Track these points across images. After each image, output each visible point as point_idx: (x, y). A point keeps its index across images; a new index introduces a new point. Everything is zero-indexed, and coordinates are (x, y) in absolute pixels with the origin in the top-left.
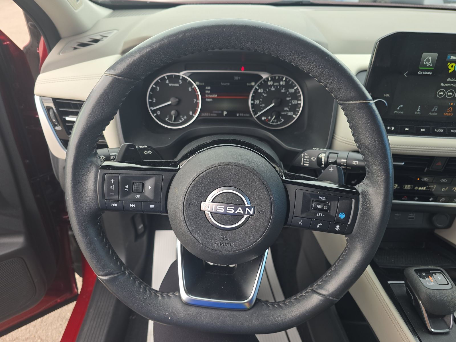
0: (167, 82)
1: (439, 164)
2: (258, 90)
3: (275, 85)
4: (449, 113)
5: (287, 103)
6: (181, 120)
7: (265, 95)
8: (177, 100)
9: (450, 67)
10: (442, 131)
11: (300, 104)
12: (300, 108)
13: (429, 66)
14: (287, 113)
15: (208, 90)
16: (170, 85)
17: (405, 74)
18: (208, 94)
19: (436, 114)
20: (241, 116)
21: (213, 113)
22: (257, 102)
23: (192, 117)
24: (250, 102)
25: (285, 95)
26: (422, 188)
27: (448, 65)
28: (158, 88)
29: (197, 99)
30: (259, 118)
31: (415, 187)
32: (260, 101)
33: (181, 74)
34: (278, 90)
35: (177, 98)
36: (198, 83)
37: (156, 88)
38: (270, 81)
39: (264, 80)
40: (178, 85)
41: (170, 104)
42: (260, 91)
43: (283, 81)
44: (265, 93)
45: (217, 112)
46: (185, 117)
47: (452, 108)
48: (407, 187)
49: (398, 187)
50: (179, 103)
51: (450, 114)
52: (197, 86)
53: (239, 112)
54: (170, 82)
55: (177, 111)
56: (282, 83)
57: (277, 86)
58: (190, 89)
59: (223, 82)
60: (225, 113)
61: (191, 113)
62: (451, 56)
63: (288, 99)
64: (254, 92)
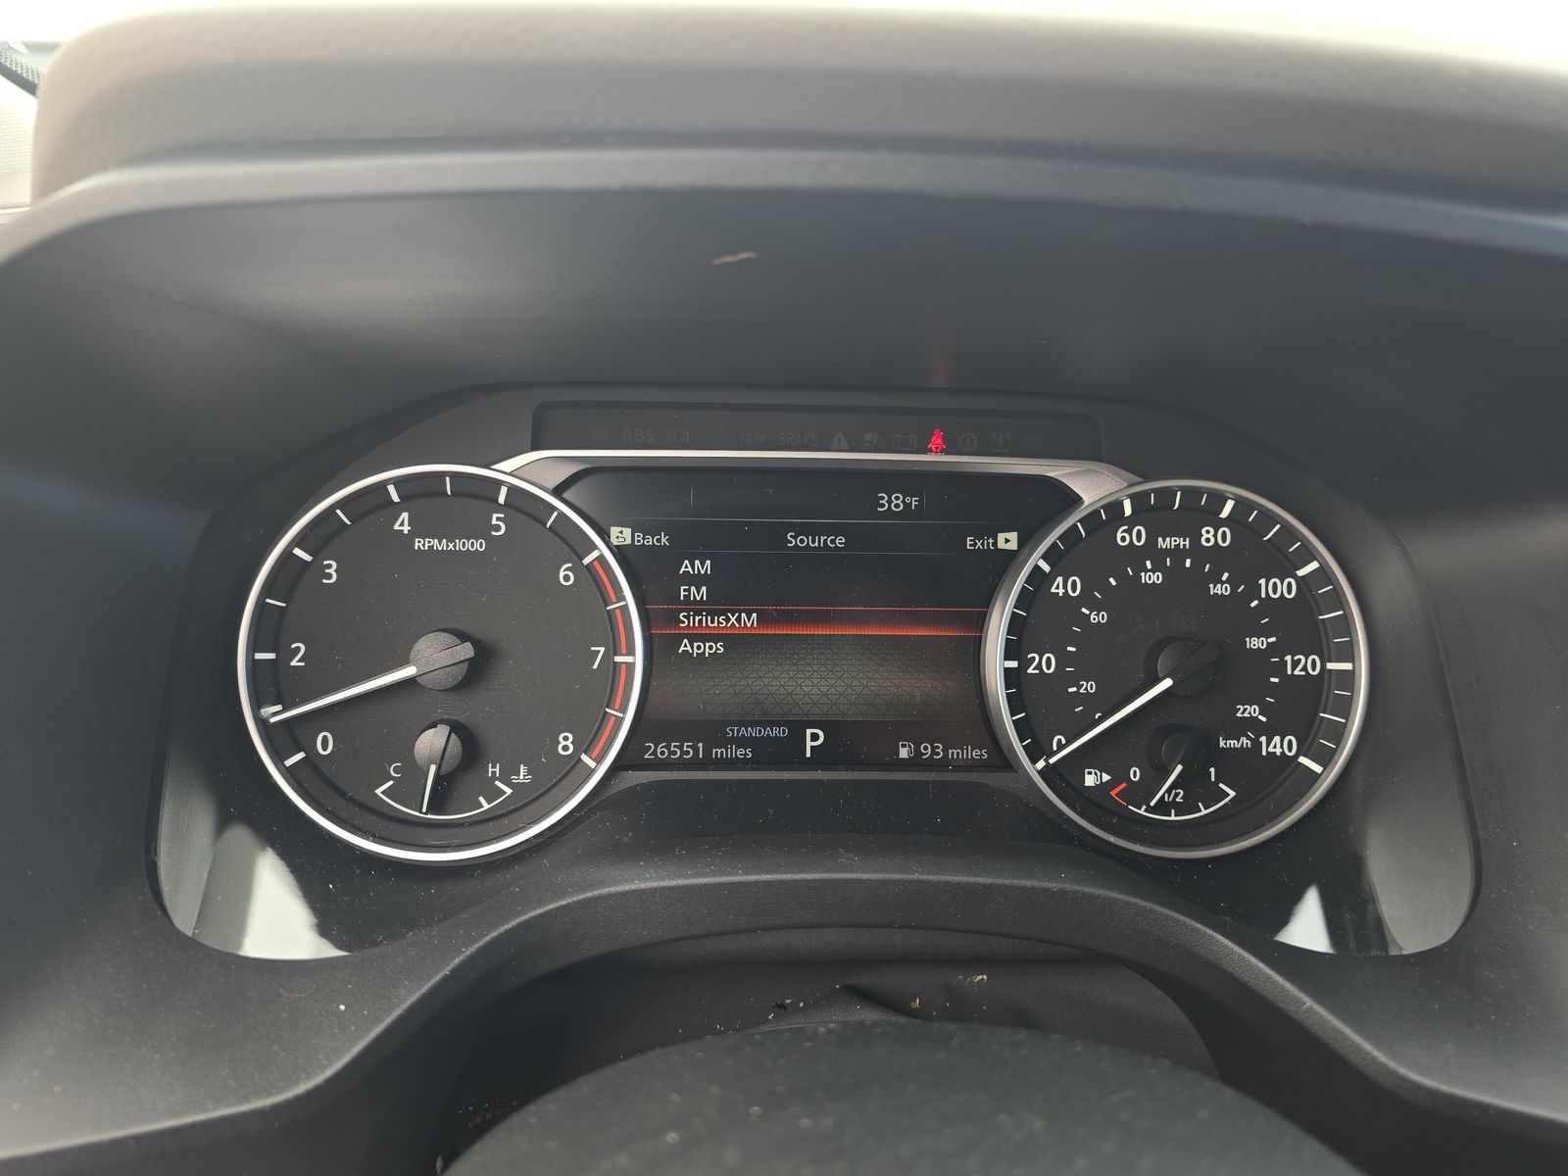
0: (403, 523)
2: (1049, 579)
3: (1167, 552)
5: (1252, 675)
6: (493, 794)
7: (1099, 618)
8: (467, 651)
11: (1348, 679)
12: (1345, 708)
14: (1257, 744)
15: (697, 580)
16: (418, 544)
18: (695, 607)
20: (931, 765)
21: (724, 743)
22: (1044, 663)
23: (573, 772)
24: (995, 663)
25: (1240, 615)
28: (332, 568)
29: (616, 643)
30: (1063, 777)
32: (1063, 659)
33: (508, 470)
34: (1185, 583)
35: (463, 637)
36: (621, 535)
37: (317, 569)
38: (1131, 522)
39: (1091, 519)
40: (479, 545)
41: (410, 681)
42: (1058, 587)
43: (1217, 524)
44: (1096, 607)
45: (753, 732)
46: (523, 776)
50: (478, 670)
52: (619, 552)
53: (916, 732)
54: (419, 529)
55: (456, 728)
56: (1208, 536)
57: (1177, 553)
58: (565, 575)
59: (800, 530)
60: (813, 740)
61: (566, 743)
63: (1255, 643)
64: (1023, 600)
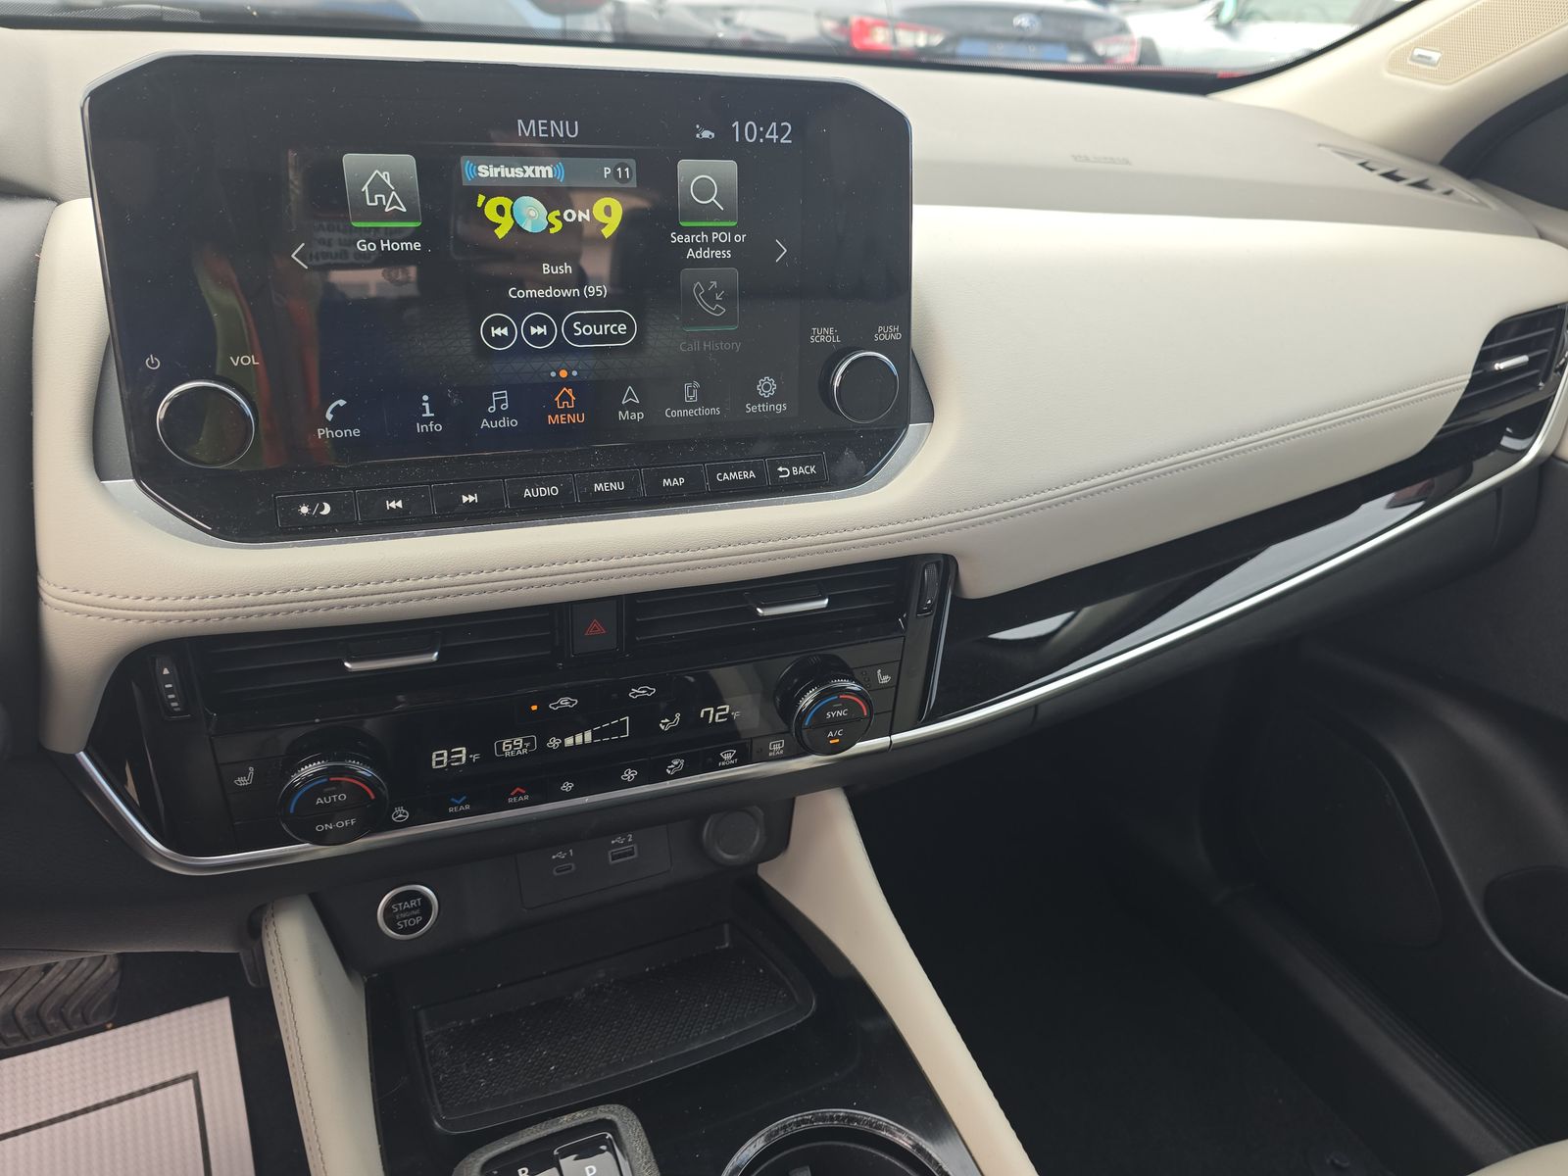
1: (596, 632)
4: (566, 411)
9: (491, 213)
10: (552, 491)
13: (397, 216)
17: (293, 256)
19: (514, 423)
26: (579, 739)
27: (479, 205)
31: (543, 741)
47: (570, 392)
48: (513, 746)
49: (475, 757)
51: (573, 419)
62: (478, 165)
